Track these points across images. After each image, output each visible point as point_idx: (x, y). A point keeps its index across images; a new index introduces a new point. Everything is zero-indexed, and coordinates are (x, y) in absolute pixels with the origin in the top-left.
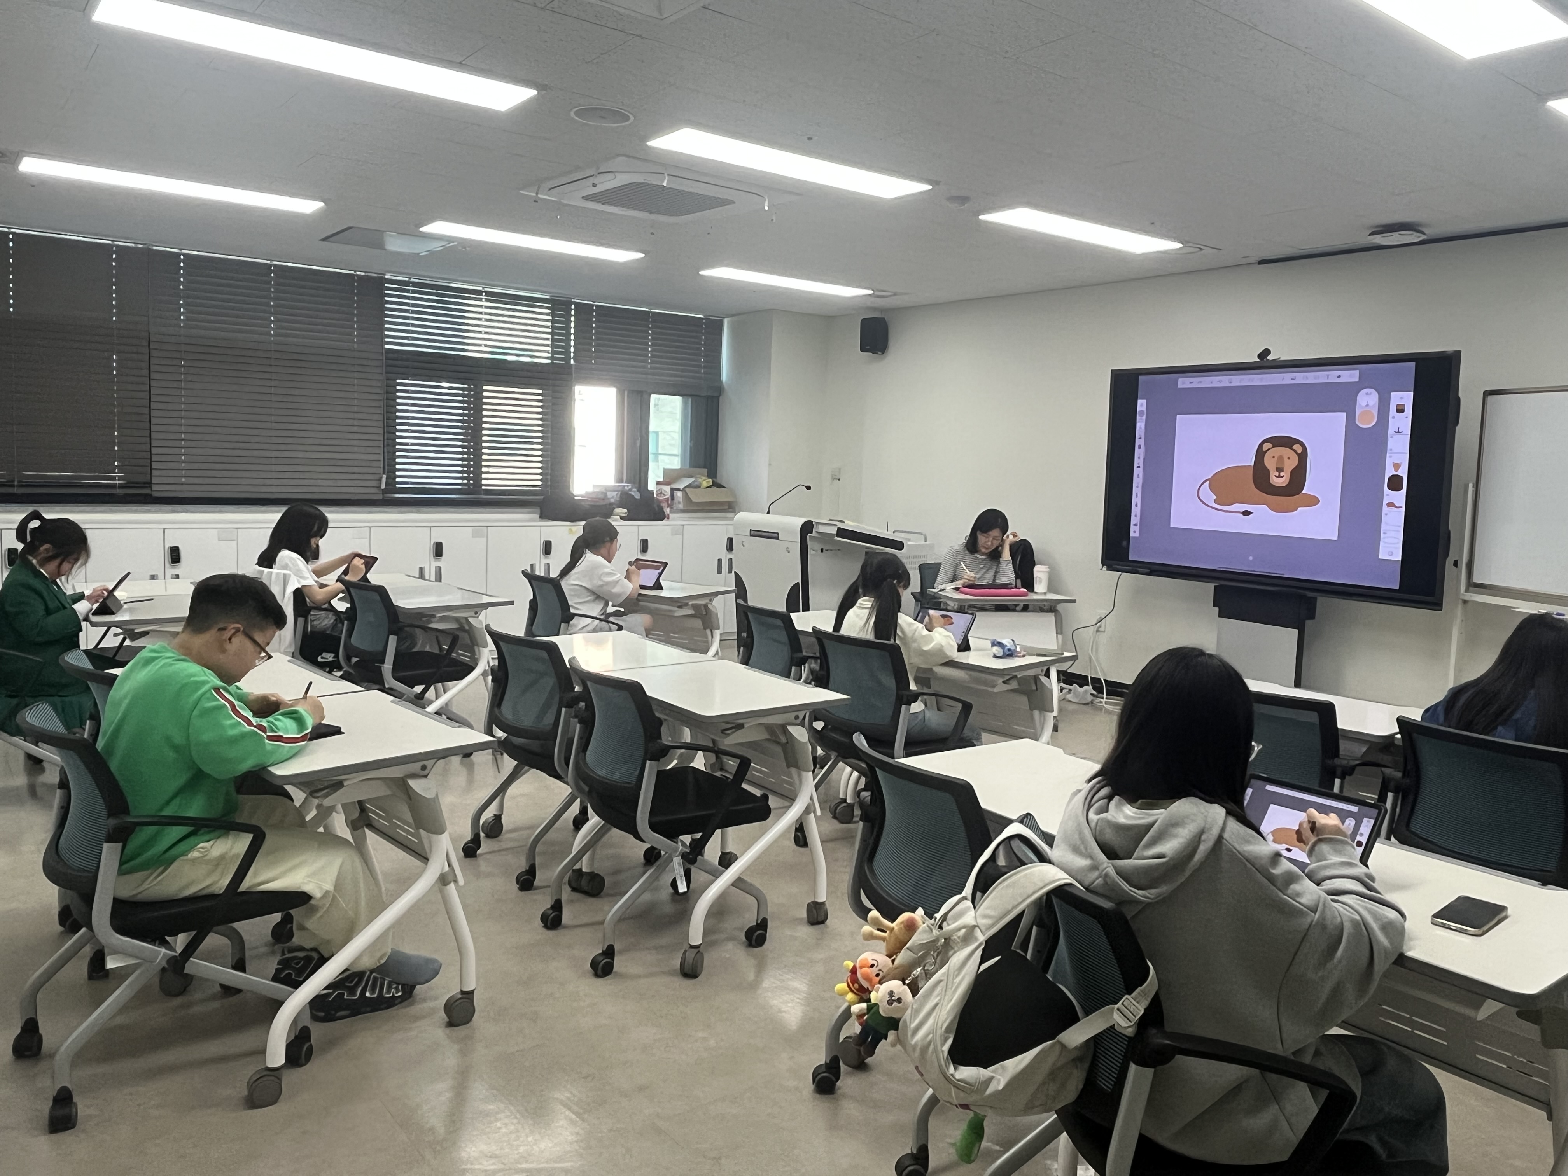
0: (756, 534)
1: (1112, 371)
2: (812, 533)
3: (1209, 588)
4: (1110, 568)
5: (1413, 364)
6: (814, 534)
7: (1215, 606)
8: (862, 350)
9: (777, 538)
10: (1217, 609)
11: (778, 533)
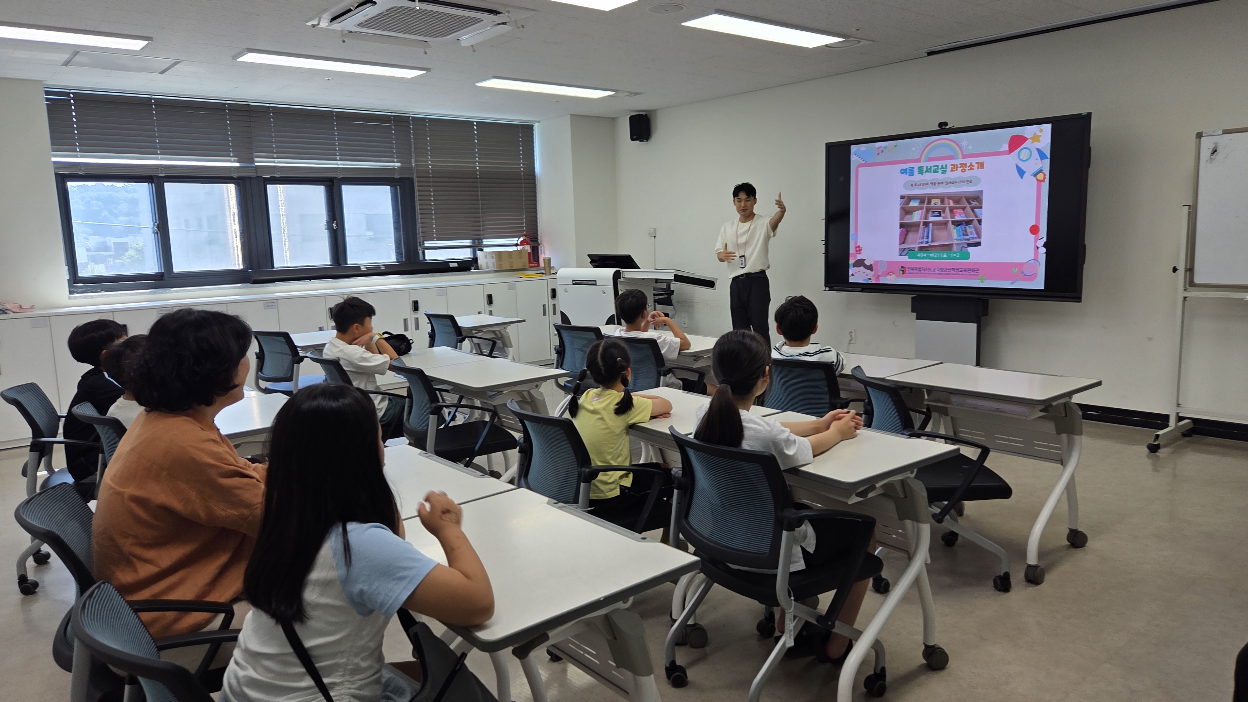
0: (576, 282)
1: (827, 144)
2: (620, 279)
3: (907, 299)
4: (831, 289)
5: (1049, 126)
6: (622, 279)
7: (912, 311)
8: (632, 139)
9: (596, 285)
10: (915, 314)
11: (596, 281)
